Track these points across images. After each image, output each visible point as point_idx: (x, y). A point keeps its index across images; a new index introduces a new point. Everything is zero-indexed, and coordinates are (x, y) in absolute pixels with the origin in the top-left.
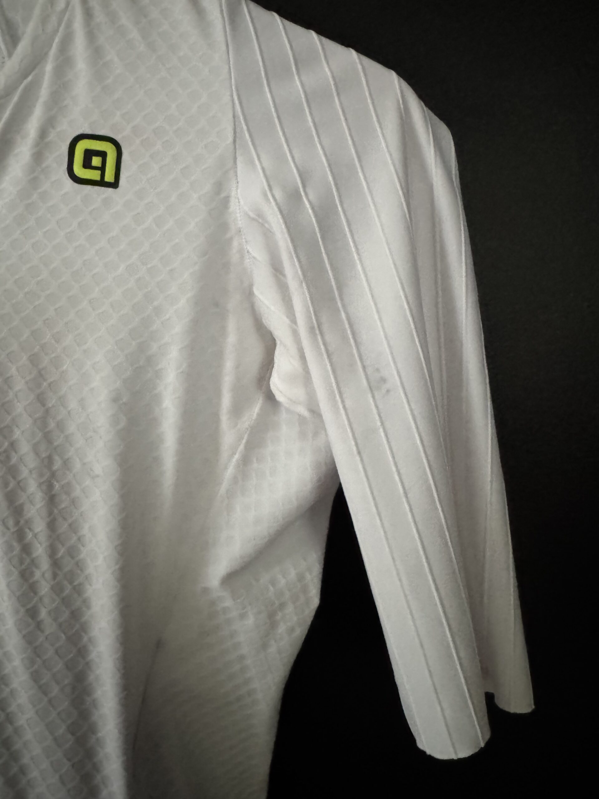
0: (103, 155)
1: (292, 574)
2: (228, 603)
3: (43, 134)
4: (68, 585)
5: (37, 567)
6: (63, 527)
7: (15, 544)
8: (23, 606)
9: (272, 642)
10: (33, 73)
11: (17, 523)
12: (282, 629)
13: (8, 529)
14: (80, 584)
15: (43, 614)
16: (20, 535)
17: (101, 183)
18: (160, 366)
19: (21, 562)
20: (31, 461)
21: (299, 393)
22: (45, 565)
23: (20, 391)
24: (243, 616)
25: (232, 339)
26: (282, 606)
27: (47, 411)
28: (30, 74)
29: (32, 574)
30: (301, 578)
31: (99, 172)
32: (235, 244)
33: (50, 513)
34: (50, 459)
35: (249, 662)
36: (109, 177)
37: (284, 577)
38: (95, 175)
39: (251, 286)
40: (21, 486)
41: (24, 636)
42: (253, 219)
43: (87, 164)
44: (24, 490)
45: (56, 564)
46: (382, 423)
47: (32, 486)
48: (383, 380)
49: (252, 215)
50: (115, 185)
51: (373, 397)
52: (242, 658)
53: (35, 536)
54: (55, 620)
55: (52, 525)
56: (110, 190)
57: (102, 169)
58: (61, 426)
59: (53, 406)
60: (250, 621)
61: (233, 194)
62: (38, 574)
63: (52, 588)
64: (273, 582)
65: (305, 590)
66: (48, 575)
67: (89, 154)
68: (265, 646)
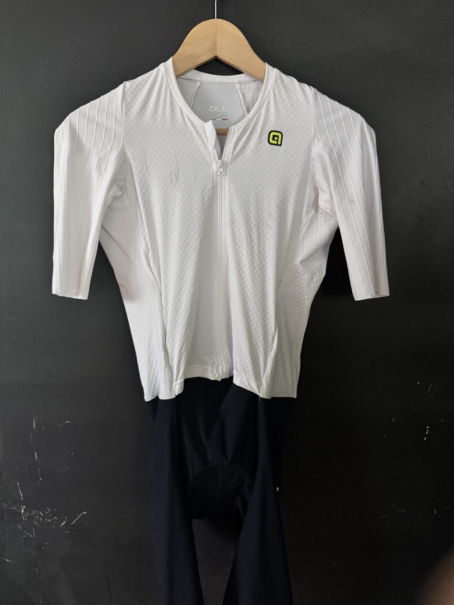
0: (278, 136)
1: (318, 264)
2: (301, 269)
3: (262, 130)
4: (262, 258)
5: (255, 252)
6: (261, 242)
7: (250, 245)
8: (251, 262)
9: (312, 284)
10: (259, 113)
11: (250, 239)
12: (315, 280)
13: (248, 241)
14: (265, 258)
15: (256, 265)
16: (251, 243)
17: (277, 145)
18: (289, 198)
19: (251, 250)
20: (254, 223)
21: (328, 206)
22: (257, 251)
23: (252, 203)
24: (304, 274)
25: (308, 191)
26: (315, 273)
27: (259, 209)
28: (258, 113)
29: (253, 254)
30: (321, 266)
31: (276, 141)
32: (312, 162)
33: (258, 237)
34: (259, 222)
35: (305, 289)
36: (279, 143)
37: (316, 265)
38: (275, 142)
39: (315, 175)
40: (252, 229)
41: (251, 270)
42: (319, 156)
43: (273, 139)
44: (252, 231)
45: (259, 252)
46: (352, 212)
47: (254, 230)
48: (353, 201)
49: (319, 155)
50: (280, 145)
51: (350, 205)
52: (303, 287)
53: (254, 243)
54: (258, 267)
55: (259, 241)
56: (279, 147)
57: (277, 141)
58: (262, 213)
59: (260, 208)
60: (306, 276)
61: (313, 148)
62: (255, 254)
63: (258, 258)
64: (313, 266)
65: (322, 269)
66: (257, 254)
67: (274, 136)
68: (310, 285)
